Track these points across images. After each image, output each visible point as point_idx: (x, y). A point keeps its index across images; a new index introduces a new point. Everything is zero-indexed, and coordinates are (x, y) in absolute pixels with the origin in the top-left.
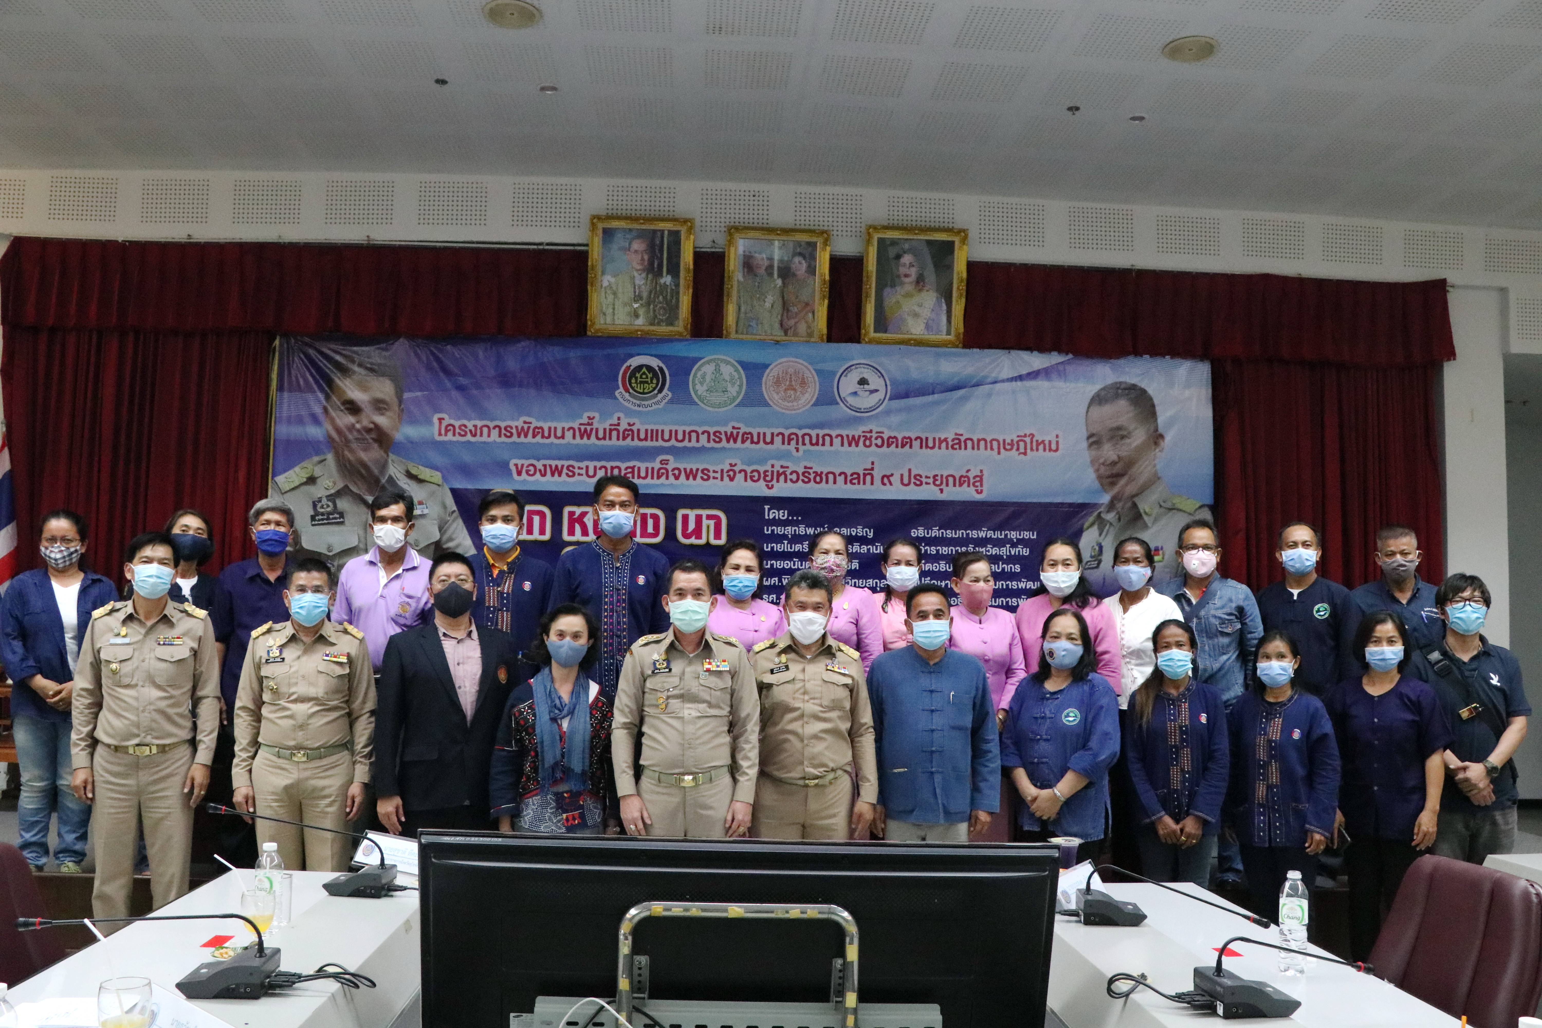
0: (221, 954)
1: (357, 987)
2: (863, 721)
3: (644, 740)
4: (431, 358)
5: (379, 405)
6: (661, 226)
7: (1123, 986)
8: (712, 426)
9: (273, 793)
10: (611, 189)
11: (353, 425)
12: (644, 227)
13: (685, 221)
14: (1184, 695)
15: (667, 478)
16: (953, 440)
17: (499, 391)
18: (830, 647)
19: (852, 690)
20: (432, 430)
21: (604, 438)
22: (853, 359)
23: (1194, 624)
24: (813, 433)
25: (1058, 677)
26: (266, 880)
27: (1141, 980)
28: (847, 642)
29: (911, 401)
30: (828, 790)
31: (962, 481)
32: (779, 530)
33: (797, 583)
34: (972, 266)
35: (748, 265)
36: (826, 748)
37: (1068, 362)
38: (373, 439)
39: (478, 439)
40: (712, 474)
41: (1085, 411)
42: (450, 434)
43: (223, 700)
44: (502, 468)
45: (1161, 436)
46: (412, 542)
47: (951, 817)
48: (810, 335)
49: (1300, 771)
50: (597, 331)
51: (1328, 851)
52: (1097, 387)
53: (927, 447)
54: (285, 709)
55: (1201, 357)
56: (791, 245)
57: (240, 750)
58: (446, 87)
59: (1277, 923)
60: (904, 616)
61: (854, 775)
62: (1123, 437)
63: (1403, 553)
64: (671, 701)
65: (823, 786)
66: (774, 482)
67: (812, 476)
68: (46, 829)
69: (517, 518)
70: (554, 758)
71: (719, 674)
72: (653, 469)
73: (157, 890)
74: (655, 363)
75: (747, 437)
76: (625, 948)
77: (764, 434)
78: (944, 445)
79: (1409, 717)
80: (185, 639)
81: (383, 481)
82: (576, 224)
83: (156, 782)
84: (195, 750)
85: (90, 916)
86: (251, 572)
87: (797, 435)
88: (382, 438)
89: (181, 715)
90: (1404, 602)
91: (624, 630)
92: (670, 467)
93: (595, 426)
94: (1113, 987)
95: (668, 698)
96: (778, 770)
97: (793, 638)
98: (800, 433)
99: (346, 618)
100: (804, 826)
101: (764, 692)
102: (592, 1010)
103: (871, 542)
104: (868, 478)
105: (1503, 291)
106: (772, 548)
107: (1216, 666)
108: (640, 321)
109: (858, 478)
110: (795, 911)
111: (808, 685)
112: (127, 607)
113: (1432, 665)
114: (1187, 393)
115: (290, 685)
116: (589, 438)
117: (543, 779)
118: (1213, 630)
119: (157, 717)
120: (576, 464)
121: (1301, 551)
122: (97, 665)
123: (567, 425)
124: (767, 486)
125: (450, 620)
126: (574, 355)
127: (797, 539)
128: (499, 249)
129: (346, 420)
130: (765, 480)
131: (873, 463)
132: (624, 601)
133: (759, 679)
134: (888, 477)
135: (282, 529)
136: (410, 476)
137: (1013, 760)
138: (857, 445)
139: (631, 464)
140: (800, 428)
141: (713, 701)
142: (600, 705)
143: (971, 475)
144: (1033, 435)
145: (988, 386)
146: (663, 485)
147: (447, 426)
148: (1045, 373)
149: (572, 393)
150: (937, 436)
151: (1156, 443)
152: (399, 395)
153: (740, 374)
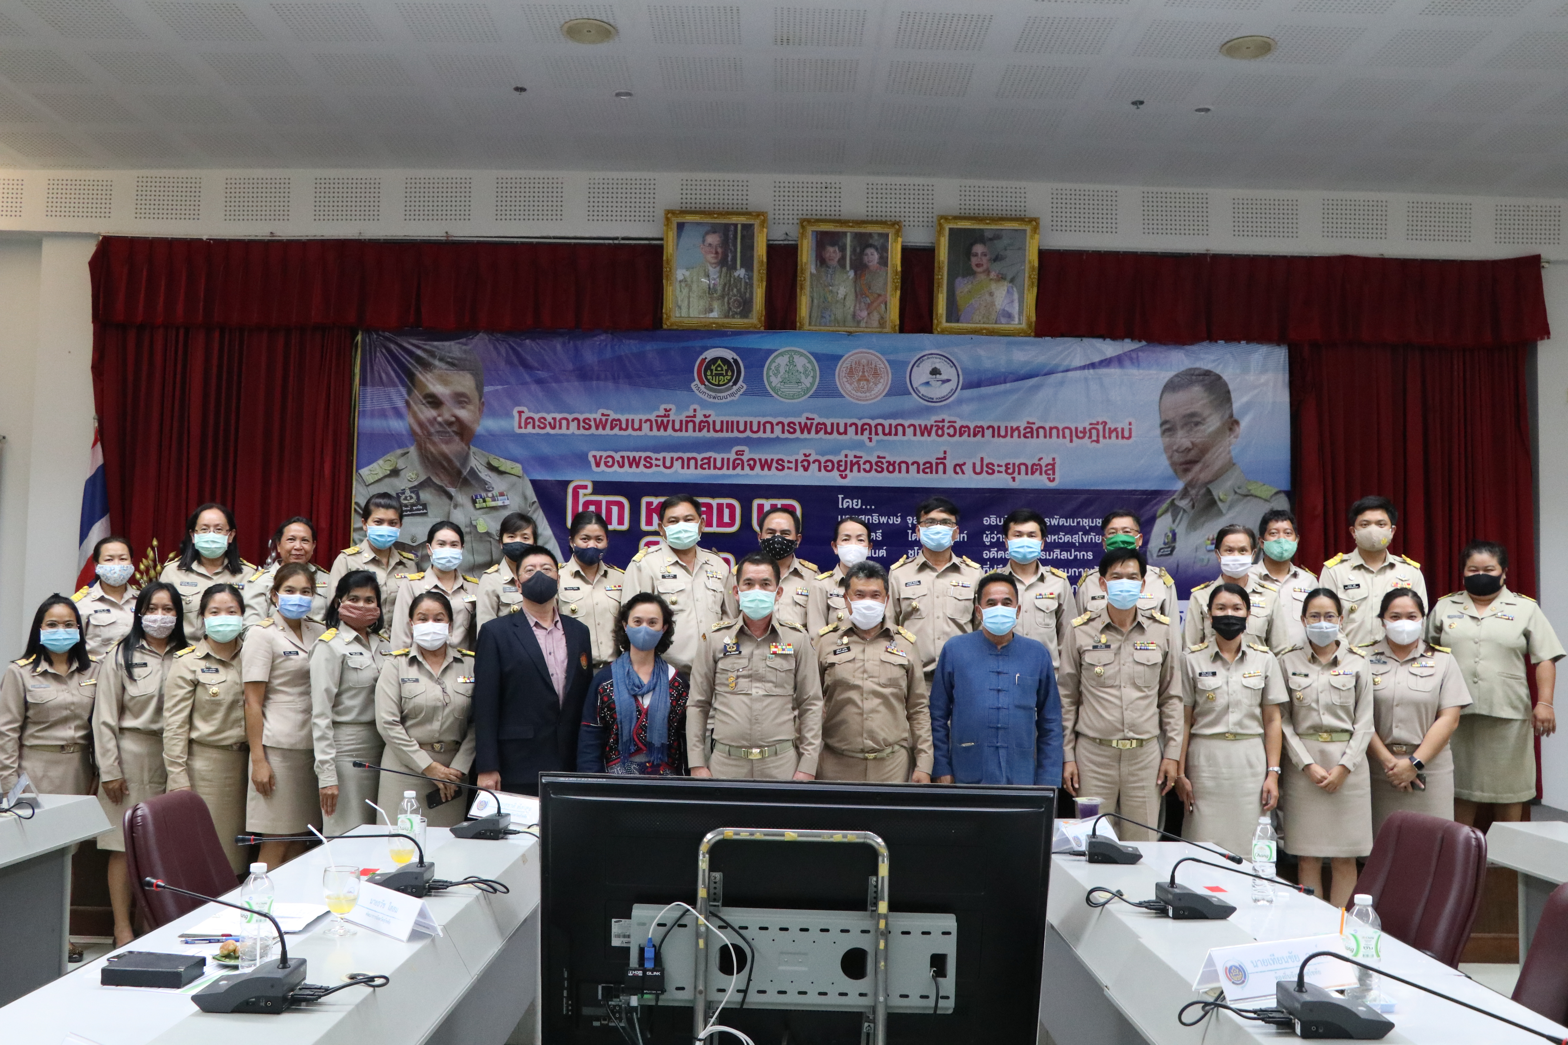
1: (496, 891)
4: (510, 351)
5: (460, 399)
6: (734, 220)
7: (1100, 897)
8: (786, 417)
10: (685, 182)
11: (435, 419)
12: (717, 221)
13: (758, 215)
15: (743, 469)
16: (1025, 429)
17: (576, 383)
18: (888, 630)
19: (908, 670)
20: (513, 424)
21: (681, 430)
22: (924, 349)
24: (886, 423)
27: (1118, 895)
29: (984, 390)
30: (886, 762)
31: (1035, 469)
33: (855, 574)
34: (1044, 255)
35: (821, 257)
36: (882, 722)
37: (1140, 349)
38: (455, 432)
39: (557, 431)
40: (786, 465)
41: (1158, 398)
42: (530, 426)
44: (581, 459)
45: (1237, 422)
48: (883, 326)
50: (672, 324)
52: (1171, 374)
53: (999, 435)
55: (1278, 341)
58: (523, 93)
61: (910, 749)
62: (1197, 424)
64: (740, 680)
65: (882, 759)
66: (848, 472)
67: (885, 466)
71: (785, 656)
72: (728, 459)
74: (729, 355)
75: (821, 427)
76: (703, 863)
77: (838, 424)
78: (1016, 434)
81: (465, 473)
82: (651, 219)
87: (870, 426)
88: (463, 431)
92: (745, 458)
93: (671, 418)
94: (1091, 897)
95: (738, 677)
96: (839, 741)
97: (853, 622)
98: (873, 423)
101: (826, 672)
102: (677, 914)
104: (941, 467)
108: (714, 314)
109: (931, 467)
110: (838, 836)
111: (868, 665)
114: (1263, 379)
116: (665, 430)
120: (654, 456)
123: (644, 418)
124: (841, 476)
126: (650, 348)
128: (575, 244)
129: (427, 413)
130: (839, 470)
131: (945, 452)
133: (823, 659)
134: (960, 466)
136: (492, 468)
138: (929, 435)
139: (707, 455)
140: (873, 419)
141: (779, 682)
142: (676, 684)
143: (1043, 463)
144: (1106, 423)
145: (1060, 375)
146: (737, 475)
147: (527, 418)
148: (1119, 361)
149: (649, 386)
150: (1009, 425)
151: (1231, 429)
152: (479, 388)
153: (813, 366)
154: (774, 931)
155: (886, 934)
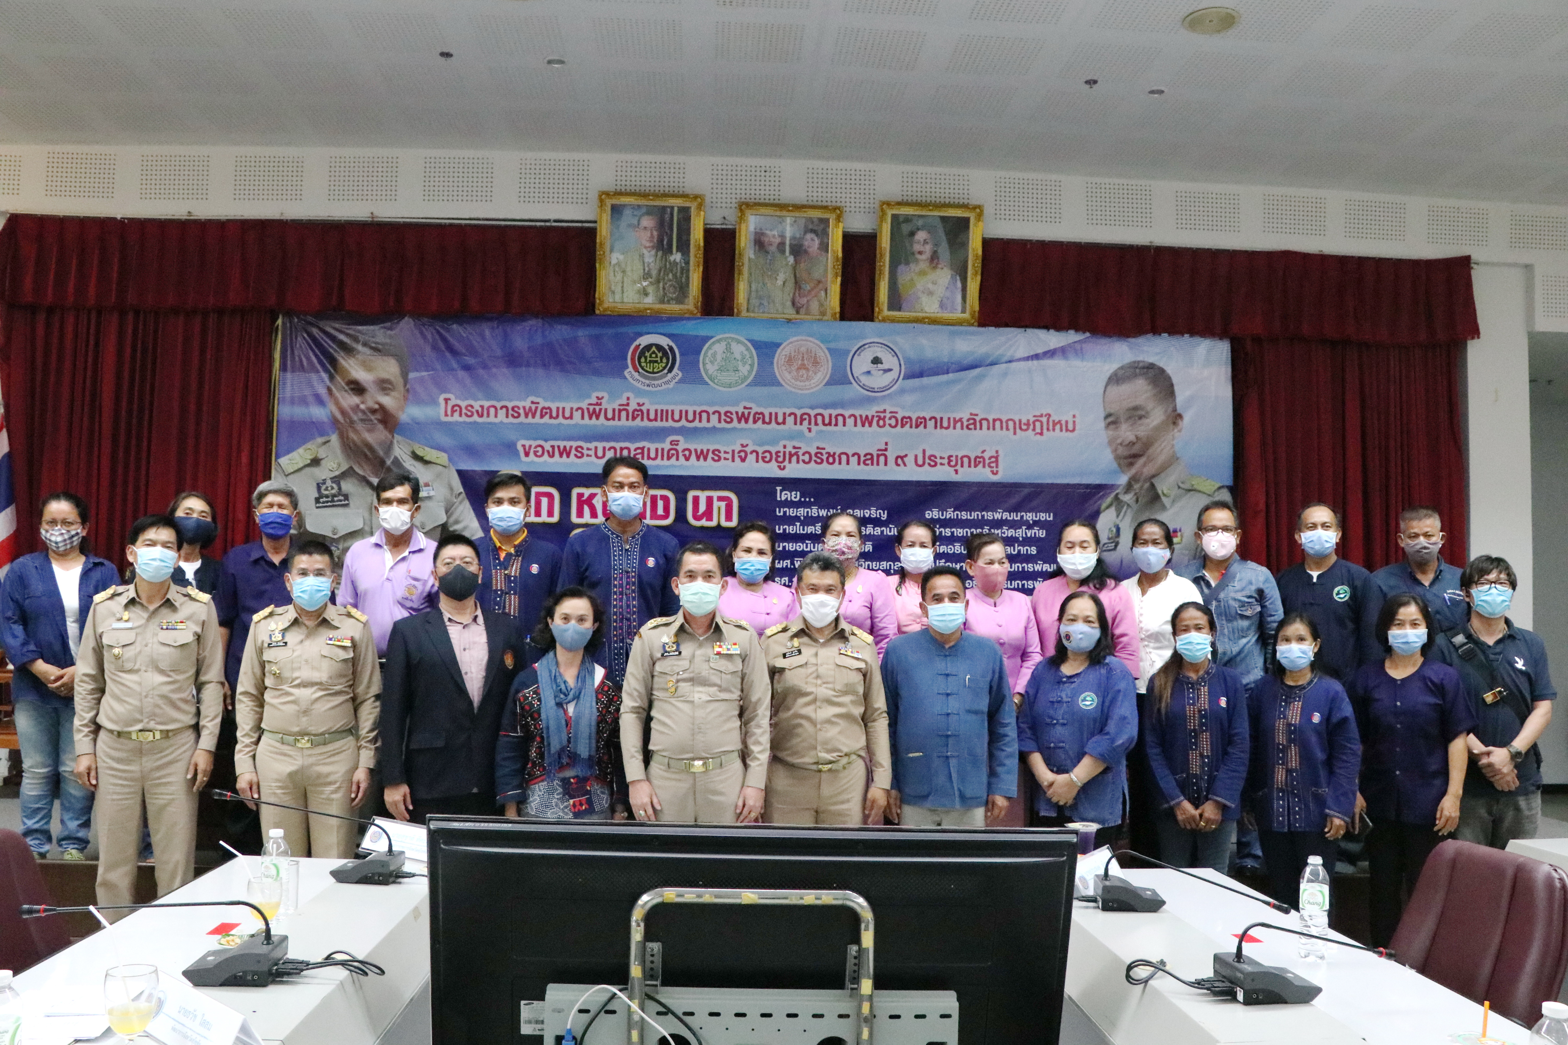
0: (228, 942)
1: (366, 974)
2: (876, 706)
3: (653, 725)
4: (437, 337)
5: (384, 385)
6: (671, 202)
7: (1141, 972)
8: (722, 406)
9: (278, 780)
10: (620, 164)
11: (358, 406)
13: (696, 197)
14: (1203, 678)
15: (677, 459)
16: (968, 420)
17: (505, 370)
18: (843, 630)
19: (865, 675)
20: (439, 411)
21: (613, 419)
22: (866, 338)
23: (1213, 606)
24: (826, 413)
25: (1075, 660)
26: (273, 867)
27: (1160, 967)
28: (860, 626)
29: (925, 380)
30: (841, 775)
31: (978, 461)
32: (791, 512)
33: (809, 566)
34: (987, 243)
35: (760, 243)
36: (840, 733)
37: (1085, 341)
38: (378, 420)
39: (484, 419)
40: (722, 455)
41: (1102, 390)
42: (456, 414)
43: (227, 684)
44: (510, 449)
45: (1180, 416)
46: (418, 524)
47: (967, 802)
48: (823, 314)
49: (1320, 755)
50: (605, 310)
51: (1349, 836)
52: (1115, 366)
53: (942, 427)
54: (288, 694)
55: (1221, 335)
56: (804, 220)
57: (243, 736)
58: (449, 60)
59: (1297, 909)
60: (919, 599)
61: (868, 760)
62: (1140, 418)
63: (1427, 535)
64: (681, 684)
65: (836, 771)
66: (786, 463)
67: (825, 457)
68: (48, 816)
69: (524, 500)
70: (561, 743)
71: (729, 657)
72: (663, 450)
73: (161, 876)
74: (664, 342)
75: (758, 417)
76: (637, 934)
77: (776, 414)
78: (959, 425)
79: (1432, 700)
80: (188, 623)
81: (389, 462)
82: (584, 201)
83: (159, 768)
84: (198, 736)
85: (95, 904)
86: (255, 555)
87: (809, 415)
88: (386, 419)
89: (185, 701)
90: (1427, 584)
91: (634, 613)
92: (680, 448)
93: (603, 407)
94: (1131, 973)
95: (678, 681)
96: (789, 755)
97: (805, 621)
98: (813, 413)
99: (351, 601)
100: (817, 812)
101: (776, 677)
102: (605, 997)
103: (884, 524)
104: (882, 459)
105: (1528, 267)
106: (785, 530)
107: (1235, 650)
108: (650, 300)
109: (872, 459)
110: (809, 897)
111: (822, 670)
112: (129, 591)
113: (1456, 648)
114: (1206, 373)
115: (293, 670)
116: (598, 418)
117: (550, 764)
118: (1233, 612)
119: (160, 702)
120: (585, 445)
121: (1320, 532)
122: (99, 651)
123: (575, 406)
124: (779, 467)
125: (455, 603)
126: (583, 334)
127: (809, 521)
128: (506, 226)
129: (350, 400)
130: (777, 461)
131: (886, 444)
132: (634, 583)
133: (772, 663)
134: (902, 458)
135: (285, 512)
136: (416, 457)
137: (1030, 745)
138: (870, 426)
139: (641, 445)
140: (812, 408)
141: (724, 685)
142: (606, 689)
143: (986, 455)
144: (1050, 415)
145: (1004, 365)
146: (673, 466)
147: (453, 407)
148: (1062, 352)
149: (580, 372)
150: (952, 416)
151: (1174, 423)
152: (404, 375)
153: (751, 353)
154: (727, 1018)
155: (870, 1019)
